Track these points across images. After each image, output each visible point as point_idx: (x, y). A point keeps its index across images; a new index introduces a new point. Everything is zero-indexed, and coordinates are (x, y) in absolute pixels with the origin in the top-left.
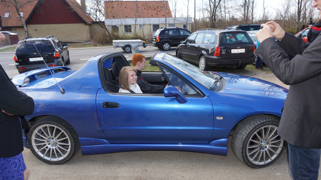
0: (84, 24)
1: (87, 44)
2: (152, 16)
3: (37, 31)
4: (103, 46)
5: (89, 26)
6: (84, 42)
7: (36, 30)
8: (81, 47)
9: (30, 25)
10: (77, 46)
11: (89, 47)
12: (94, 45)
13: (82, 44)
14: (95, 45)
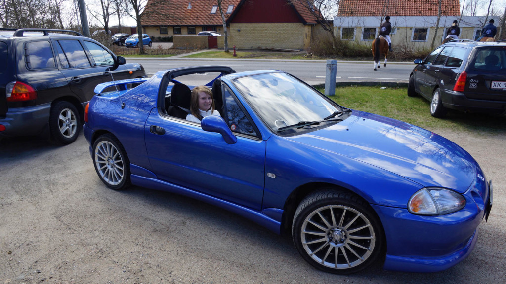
0: (302, 24)
1: (299, 54)
2: (420, 12)
3: (241, 32)
4: (320, 59)
5: (310, 27)
6: (298, 51)
7: (239, 31)
8: (289, 58)
9: (233, 24)
10: (284, 57)
11: (299, 59)
12: (308, 56)
13: (293, 53)
14: (310, 57)
